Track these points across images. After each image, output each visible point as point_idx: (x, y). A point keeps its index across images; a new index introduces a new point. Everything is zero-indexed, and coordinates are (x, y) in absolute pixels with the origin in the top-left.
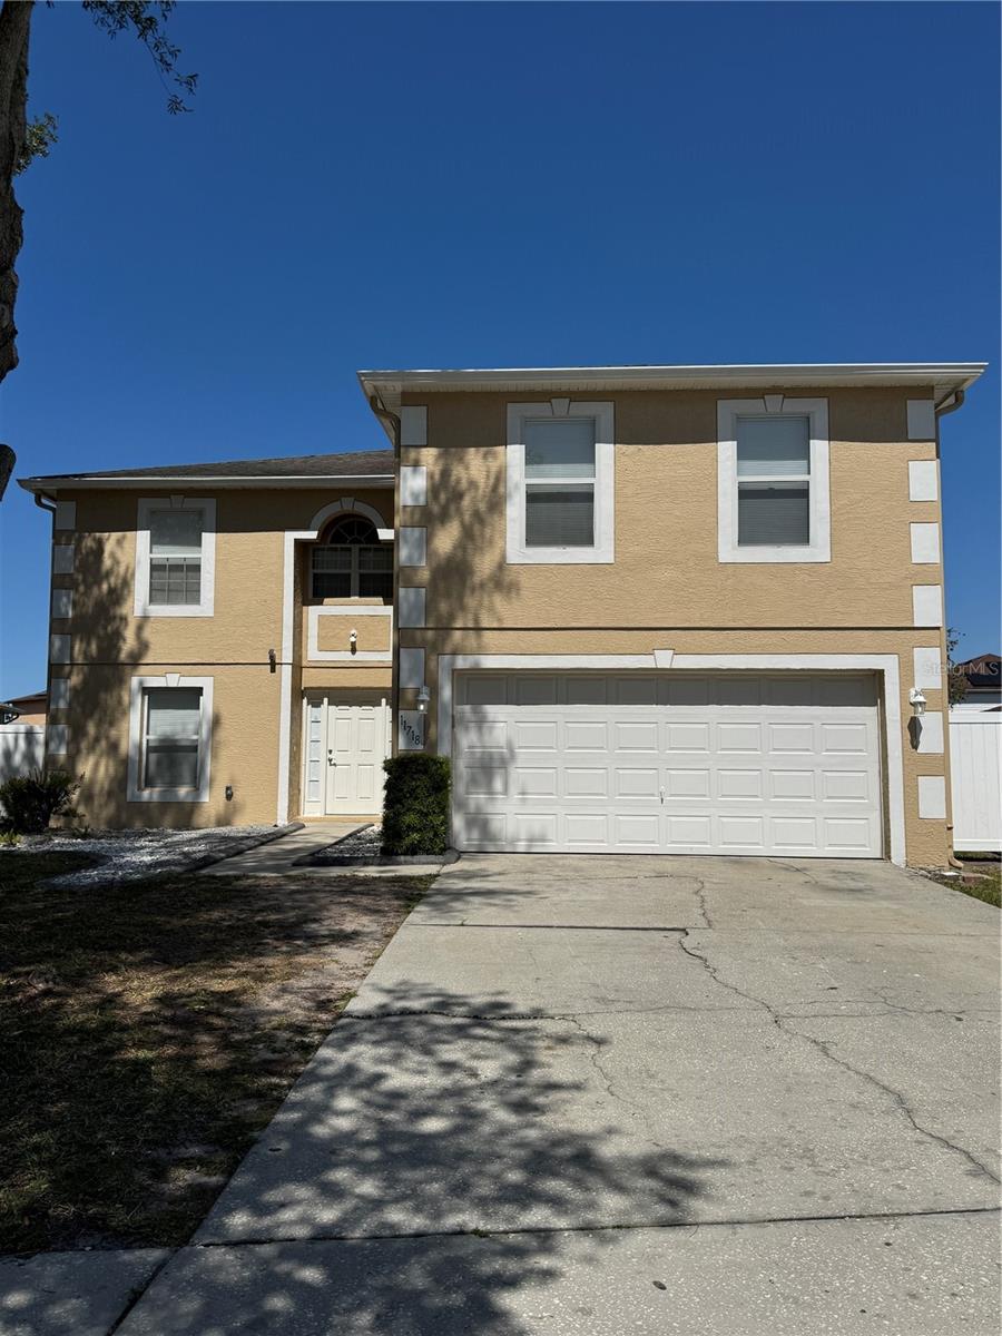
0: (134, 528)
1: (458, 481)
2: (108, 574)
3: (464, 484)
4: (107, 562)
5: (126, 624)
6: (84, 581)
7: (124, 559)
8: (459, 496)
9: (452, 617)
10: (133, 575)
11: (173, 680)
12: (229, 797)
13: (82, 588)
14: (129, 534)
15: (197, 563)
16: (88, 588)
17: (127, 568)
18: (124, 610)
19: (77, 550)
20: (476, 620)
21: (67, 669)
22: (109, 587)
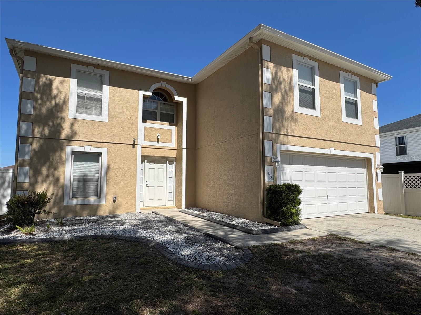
0: (69, 77)
1: (280, 77)
2: (55, 97)
3: (282, 79)
4: (55, 91)
5: (64, 121)
6: (41, 98)
7: (64, 91)
8: (280, 83)
9: (280, 129)
10: (68, 99)
11: (88, 149)
12: (114, 201)
13: (40, 102)
14: (66, 79)
15: (100, 98)
16: (44, 102)
17: (66, 95)
18: (64, 115)
19: (37, 82)
20: (287, 132)
21: (30, 140)
22: (56, 103)
